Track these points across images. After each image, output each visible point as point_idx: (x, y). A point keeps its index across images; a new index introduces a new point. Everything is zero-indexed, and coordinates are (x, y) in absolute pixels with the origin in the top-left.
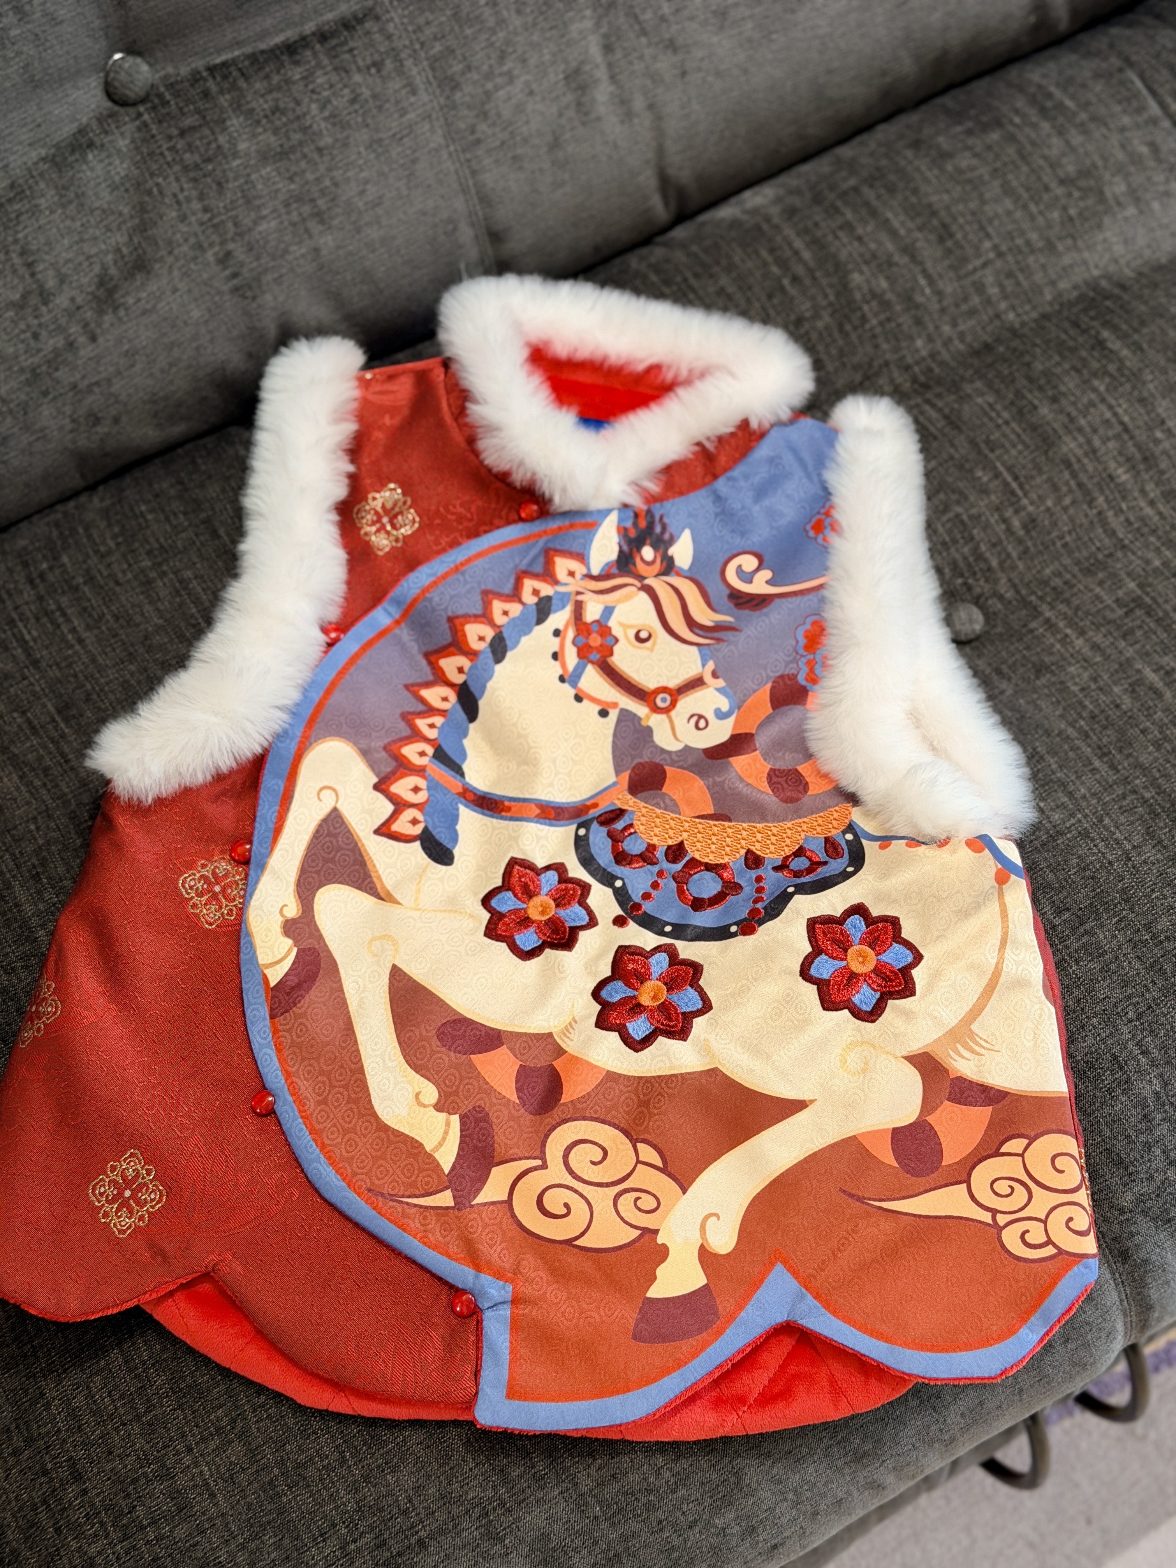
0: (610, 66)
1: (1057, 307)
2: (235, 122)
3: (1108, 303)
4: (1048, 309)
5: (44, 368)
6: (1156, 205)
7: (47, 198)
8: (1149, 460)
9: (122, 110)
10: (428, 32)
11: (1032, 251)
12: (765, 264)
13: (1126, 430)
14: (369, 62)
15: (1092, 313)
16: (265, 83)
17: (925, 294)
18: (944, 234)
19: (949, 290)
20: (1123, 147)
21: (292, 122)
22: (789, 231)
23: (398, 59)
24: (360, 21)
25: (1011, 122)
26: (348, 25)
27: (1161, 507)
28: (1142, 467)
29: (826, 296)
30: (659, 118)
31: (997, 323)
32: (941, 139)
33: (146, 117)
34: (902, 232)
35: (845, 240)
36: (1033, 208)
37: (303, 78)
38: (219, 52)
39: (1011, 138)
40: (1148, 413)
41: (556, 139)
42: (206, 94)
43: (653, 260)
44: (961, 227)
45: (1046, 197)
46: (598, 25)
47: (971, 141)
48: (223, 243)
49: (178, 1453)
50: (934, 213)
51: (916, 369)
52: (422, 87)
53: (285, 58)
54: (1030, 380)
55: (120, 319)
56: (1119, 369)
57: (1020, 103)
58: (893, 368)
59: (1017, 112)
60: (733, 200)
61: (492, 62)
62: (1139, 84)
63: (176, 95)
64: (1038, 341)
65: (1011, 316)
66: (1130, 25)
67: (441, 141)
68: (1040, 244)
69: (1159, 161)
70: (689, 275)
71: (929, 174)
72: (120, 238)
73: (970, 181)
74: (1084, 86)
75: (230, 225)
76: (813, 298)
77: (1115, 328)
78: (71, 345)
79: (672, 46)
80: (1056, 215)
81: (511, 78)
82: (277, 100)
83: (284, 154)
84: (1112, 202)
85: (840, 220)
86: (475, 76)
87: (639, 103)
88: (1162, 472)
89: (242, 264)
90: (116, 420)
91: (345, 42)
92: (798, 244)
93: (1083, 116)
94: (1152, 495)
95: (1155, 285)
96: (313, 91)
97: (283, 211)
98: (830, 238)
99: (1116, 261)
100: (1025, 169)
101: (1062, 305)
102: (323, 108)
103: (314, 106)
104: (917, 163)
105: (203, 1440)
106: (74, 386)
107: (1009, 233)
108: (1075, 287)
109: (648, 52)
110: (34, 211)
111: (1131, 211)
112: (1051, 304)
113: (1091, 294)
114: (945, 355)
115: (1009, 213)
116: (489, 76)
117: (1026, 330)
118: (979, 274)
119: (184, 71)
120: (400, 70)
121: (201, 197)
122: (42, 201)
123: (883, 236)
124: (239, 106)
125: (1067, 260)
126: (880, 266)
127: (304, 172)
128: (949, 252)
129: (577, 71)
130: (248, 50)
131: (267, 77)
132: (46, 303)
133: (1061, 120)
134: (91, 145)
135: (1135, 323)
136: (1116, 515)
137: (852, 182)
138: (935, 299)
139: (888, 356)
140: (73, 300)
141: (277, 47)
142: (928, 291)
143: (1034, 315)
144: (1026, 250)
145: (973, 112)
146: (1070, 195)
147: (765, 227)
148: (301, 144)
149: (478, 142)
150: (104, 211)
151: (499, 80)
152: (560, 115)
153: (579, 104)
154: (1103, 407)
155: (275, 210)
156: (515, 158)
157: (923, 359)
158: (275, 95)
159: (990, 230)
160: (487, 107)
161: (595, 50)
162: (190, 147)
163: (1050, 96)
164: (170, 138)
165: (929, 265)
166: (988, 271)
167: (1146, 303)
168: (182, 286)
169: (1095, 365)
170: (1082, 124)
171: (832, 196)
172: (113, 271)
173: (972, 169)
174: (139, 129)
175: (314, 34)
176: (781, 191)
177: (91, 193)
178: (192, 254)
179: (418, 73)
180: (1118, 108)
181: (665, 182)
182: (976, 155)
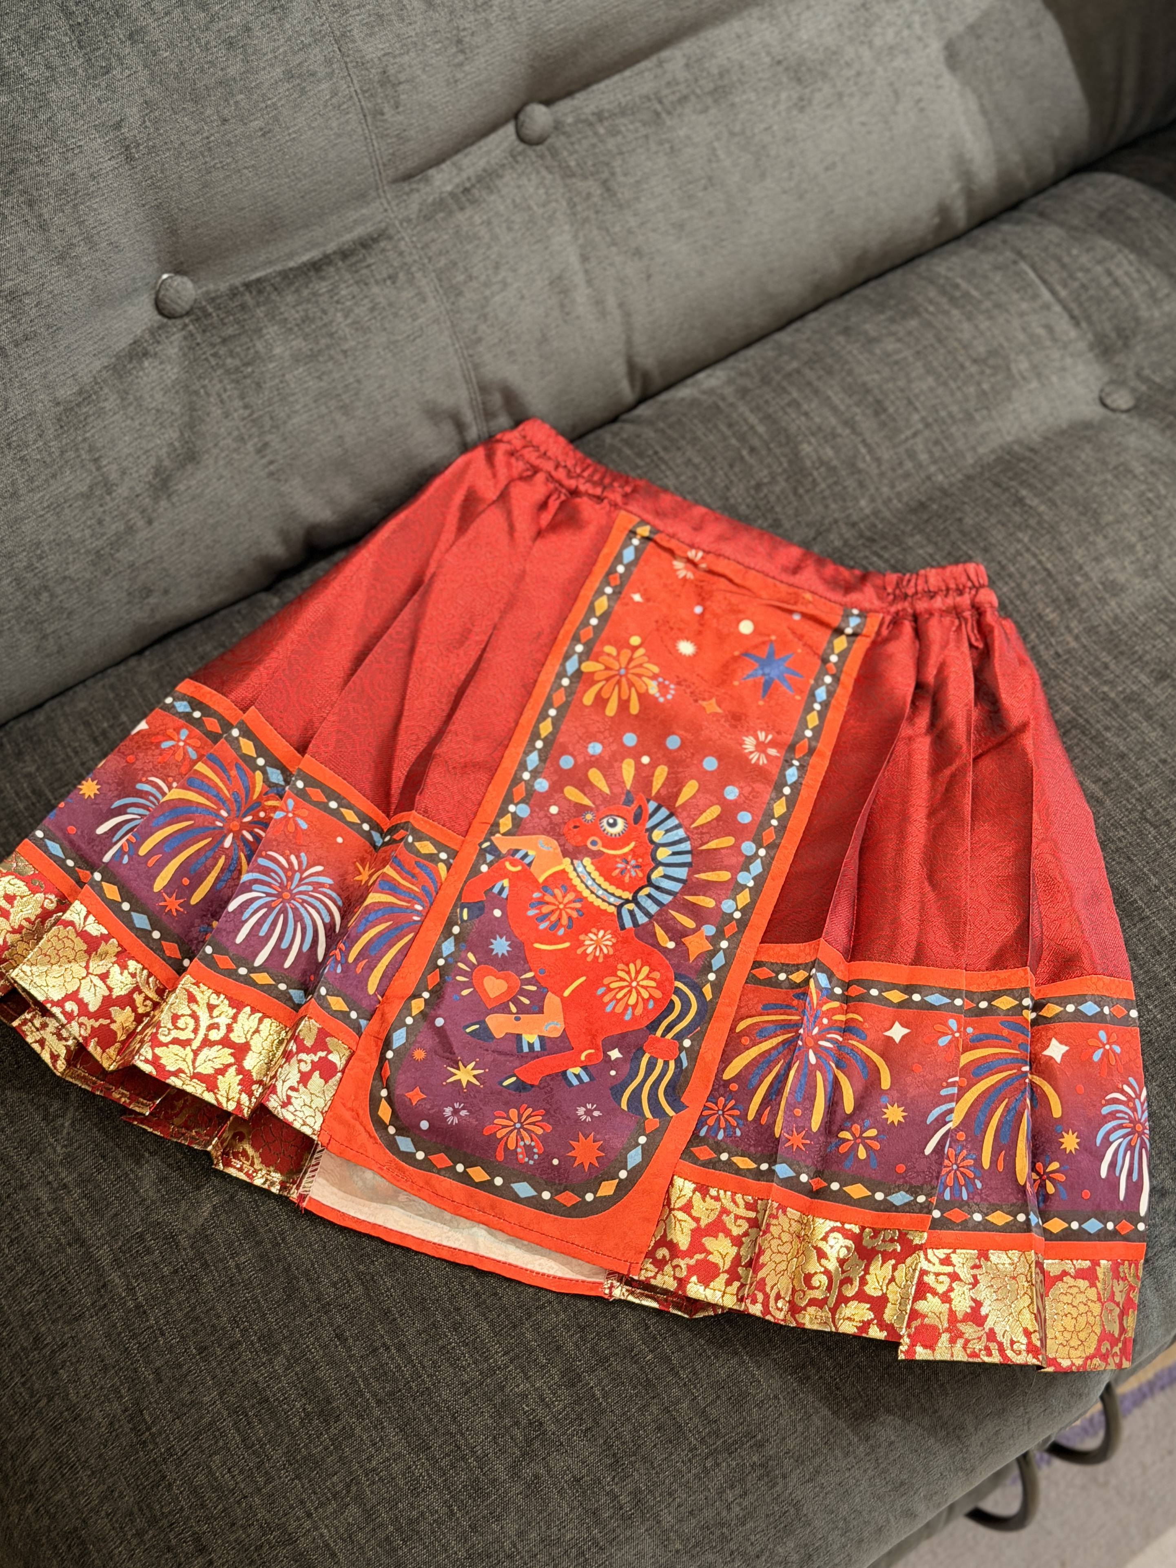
0: (586, 272)
1: (979, 469)
2: (271, 331)
3: (1023, 465)
4: (971, 471)
5: (107, 549)
6: (1054, 379)
7: (111, 402)
8: (1071, 601)
9: (170, 322)
10: (435, 248)
11: (955, 421)
12: (725, 438)
13: (1050, 574)
14: (385, 275)
15: (1010, 474)
16: (296, 296)
17: (866, 462)
18: (879, 408)
19: (886, 456)
20: (1024, 329)
21: (320, 328)
22: (743, 408)
23: (409, 272)
24: (375, 240)
25: (926, 310)
26: (366, 244)
27: (1084, 641)
28: (1066, 607)
29: (781, 464)
30: (627, 315)
31: (928, 484)
32: (867, 327)
33: (191, 327)
34: (842, 408)
35: (794, 416)
36: (953, 385)
37: (329, 291)
38: (255, 269)
39: (929, 325)
40: (1067, 560)
41: (544, 336)
42: (243, 307)
43: (625, 435)
44: (893, 402)
45: (962, 375)
46: (576, 237)
47: (894, 328)
48: (261, 434)
49: (298, 1519)
50: (868, 391)
51: (862, 525)
52: (430, 295)
53: (312, 273)
54: (964, 533)
55: (173, 504)
56: (1039, 523)
57: (932, 293)
58: (841, 524)
59: (931, 302)
60: (689, 381)
61: (490, 272)
62: (1032, 275)
63: (218, 308)
64: (966, 500)
65: (940, 478)
66: (1018, 222)
67: (449, 341)
68: (960, 416)
69: (1055, 340)
70: (658, 448)
71: (860, 357)
72: (172, 434)
73: (897, 363)
74: (985, 277)
75: (267, 418)
76: (769, 466)
77: (1031, 487)
78: (131, 529)
79: (638, 253)
80: (971, 390)
81: (505, 284)
82: (306, 311)
83: (313, 356)
84: (1018, 377)
85: (787, 399)
86: (474, 284)
87: (611, 302)
88: (1083, 611)
89: (276, 452)
90: (166, 592)
91: (364, 259)
92: (753, 419)
93: (987, 304)
94: (1076, 631)
95: (1059, 448)
96: (338, 302)
97: (313, 405)
98: (780, 414)
99: (1025, 428)
100: (942, 351)
101: (982, 467)
102: (346, 316)
103: (339, 314)
104: (849, 347)
105: (322, 1505)
106: (132, 565)
107: (934, 406)
108: (993, 451)
109: (618, 259)
110: (100, 413)
111: (1034, 384)
112: (973, 466)
113: (1007, 457)
114: (887, 514)
115: (931, 389)
116: (487, 284)
117: (954, 490)
118: (911, 442)
119: (223, 287)
120: (411, 280)
121: (242, 397)
122: (106, 404)
123: (827, 412)
124: (273, 318)
125: (984, 428)
126: (825, 437)
127: (331, 372)
128: (883, 425)
129: (560, 278)
130: (278, 267)
131: (297, 290)
132: (109, 493)
133: (969, 307)
134: (146, 354)
135: (1048, 482)
136: (1047, 648)
137: (795, 365)
138: (874, 465)
139: (836, 515)
140: (132, 488)
141: (305, 264)
142: (868, 458)
143: (959, 476)
144: (949, 421)
145: (892, 302)
146: (982, 373)
147: (721, 404)
148: (328, 347)
149: (479, 340)
150: (158, 411)
151: (496, 288)
152: (547, 316)
153: (562, 306)
154: (1027, 556)
155: (305, 406)
156: (511, 353)
157: (868, 517)
158: (304, 306)
159: (918, 404)
160: (487, 310)
161: (574, 259)
162: (231, 354)
163: (957, 286)
164: (213, 345)
165: (868, 435)
166: (919, 439)
167: (1055, 464)
168: (226, 473)
169: (1017, 519)
170: (988, 311)
171: (778, 378)
172: (167, 463)
173: (899, 351)
174: (185, 338)
175: (335, 253)
176: (733, 374)
177: (147, 396)
178: (235, 445)
179: (426, 283)
180: (1016, 296)
181: (632, 368)
182: (899, 340)
